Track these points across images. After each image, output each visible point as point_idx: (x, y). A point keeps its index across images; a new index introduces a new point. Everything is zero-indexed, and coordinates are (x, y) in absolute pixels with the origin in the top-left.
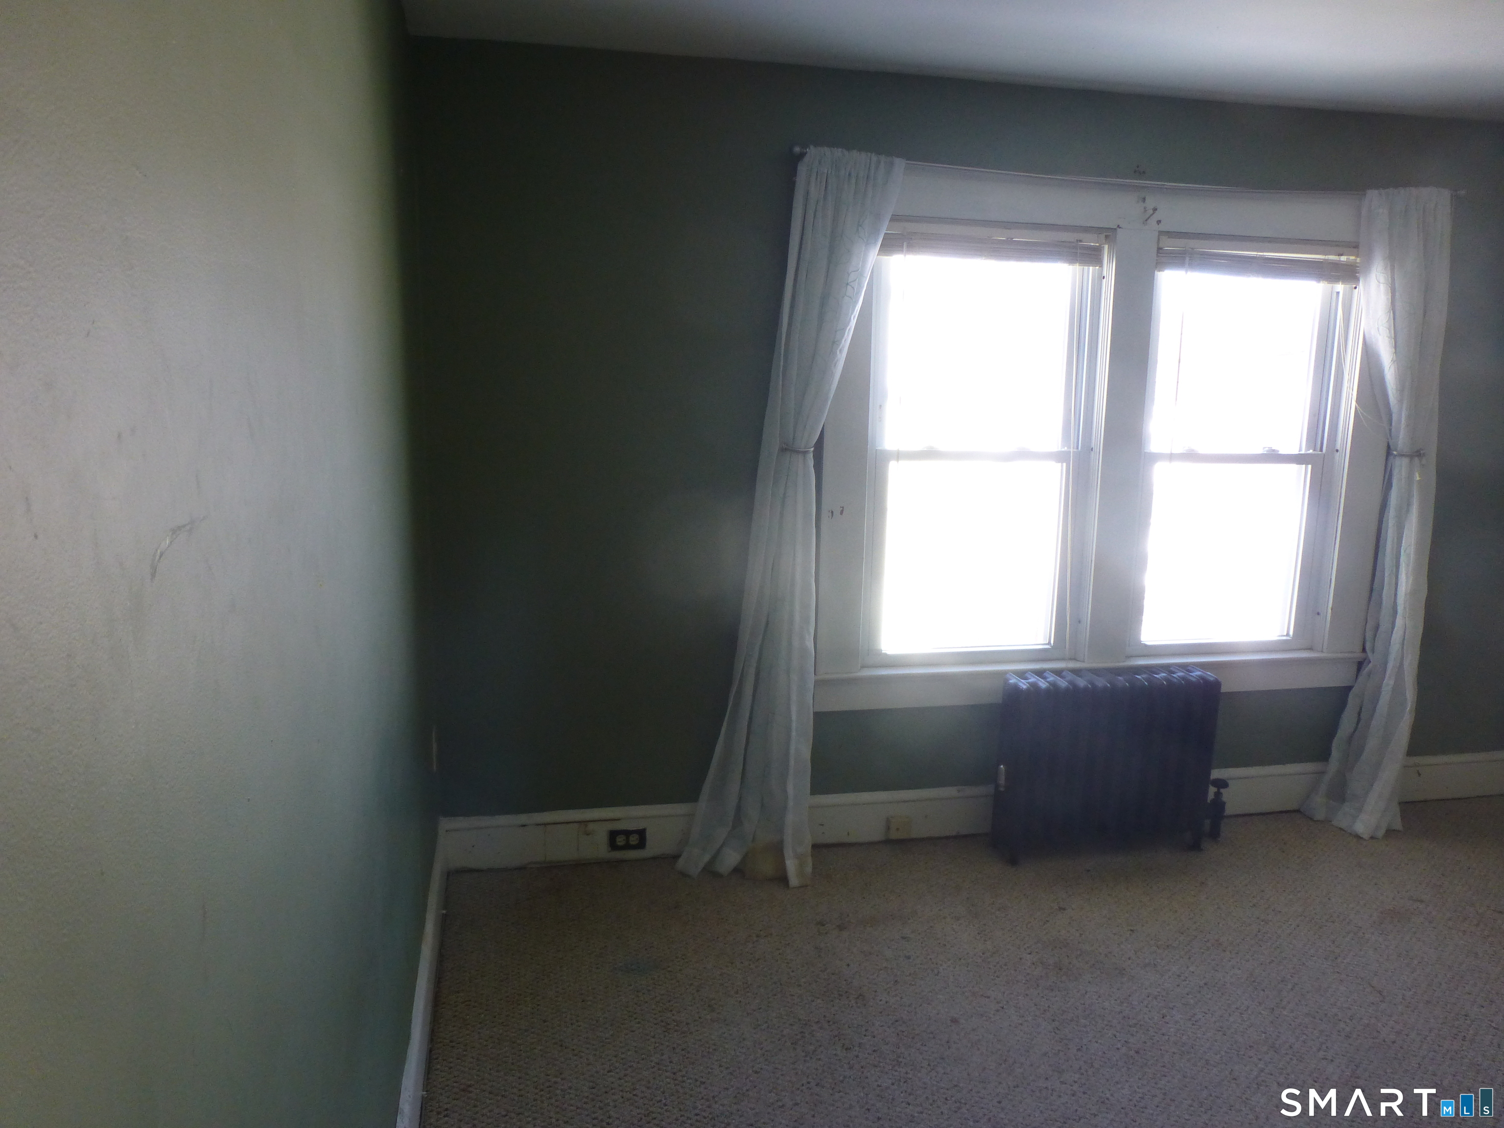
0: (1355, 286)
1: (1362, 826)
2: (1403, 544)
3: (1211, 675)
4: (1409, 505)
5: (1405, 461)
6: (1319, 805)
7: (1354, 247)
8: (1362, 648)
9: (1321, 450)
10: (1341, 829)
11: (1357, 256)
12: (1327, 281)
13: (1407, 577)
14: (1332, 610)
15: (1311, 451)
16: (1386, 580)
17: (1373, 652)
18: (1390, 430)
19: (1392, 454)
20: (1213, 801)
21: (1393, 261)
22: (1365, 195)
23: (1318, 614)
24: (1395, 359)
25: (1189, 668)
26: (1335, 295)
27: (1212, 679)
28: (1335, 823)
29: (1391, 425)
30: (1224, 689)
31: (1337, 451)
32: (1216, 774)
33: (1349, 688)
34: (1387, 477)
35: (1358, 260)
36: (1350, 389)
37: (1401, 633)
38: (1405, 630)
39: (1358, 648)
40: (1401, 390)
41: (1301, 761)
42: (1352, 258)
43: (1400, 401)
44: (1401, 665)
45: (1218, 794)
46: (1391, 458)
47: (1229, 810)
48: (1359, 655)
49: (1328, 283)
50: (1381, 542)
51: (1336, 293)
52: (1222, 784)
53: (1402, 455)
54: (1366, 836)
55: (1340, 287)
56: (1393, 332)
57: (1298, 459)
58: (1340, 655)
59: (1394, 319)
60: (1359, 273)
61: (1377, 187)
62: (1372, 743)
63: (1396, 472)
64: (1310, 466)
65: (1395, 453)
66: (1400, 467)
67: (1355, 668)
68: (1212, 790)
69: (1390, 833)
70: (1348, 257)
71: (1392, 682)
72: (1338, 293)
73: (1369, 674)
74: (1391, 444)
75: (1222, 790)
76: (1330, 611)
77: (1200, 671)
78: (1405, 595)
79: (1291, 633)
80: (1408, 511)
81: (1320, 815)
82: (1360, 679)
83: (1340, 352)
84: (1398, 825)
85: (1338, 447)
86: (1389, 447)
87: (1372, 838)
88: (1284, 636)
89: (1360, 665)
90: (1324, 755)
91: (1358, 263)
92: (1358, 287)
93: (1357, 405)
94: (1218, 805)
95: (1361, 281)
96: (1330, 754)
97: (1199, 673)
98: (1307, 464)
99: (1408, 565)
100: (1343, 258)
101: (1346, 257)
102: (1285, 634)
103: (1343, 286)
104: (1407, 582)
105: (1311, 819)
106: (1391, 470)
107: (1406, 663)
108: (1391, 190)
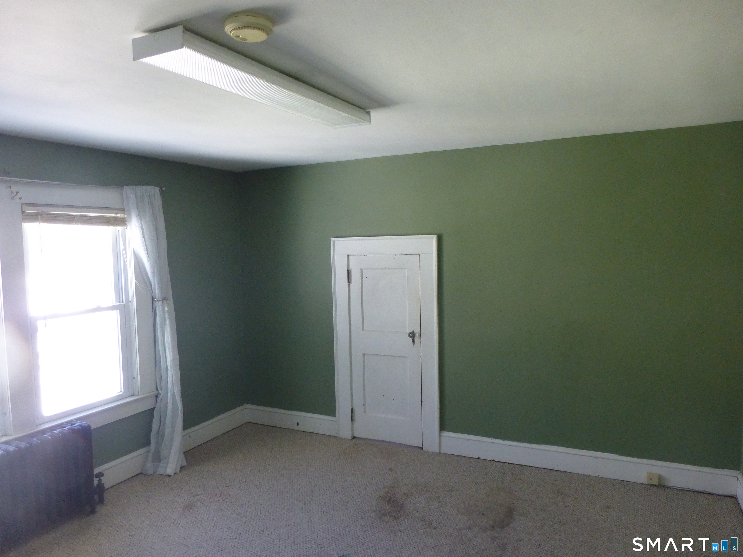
0: (126, 228)
1: (170, 471)
2: (166, 339)
3: (85, 423)
4: (165, 321)
5: (160, 303)
6: (150, 468)
7: (122, 210)
8: (156, 389)
9: (123, 302)
10: (161, 475)
11: (125, 215)
12: (113, 226)
13: (169, 353)
14: (140, 375)
15: (118, 304)
16: (161, 356)
17: (161, 389)
18: (152, 290)
19: (155, 300)
20: (98, 485)
21: (140, 216)
22: (123, 188)
23: (134, 378)
24: (148, 259)
25: (73, 422)
26: (117, 231)
27: (86, 425)
28: (158, 473)
29: (151, 288)
30: (93, 427)
31: (130, 302)
32: (96, 471)
33: (153, 409)
34: (154, 310)
35: (125, 216)
36: (131, 274)
37: (171, 378)
38: (173, 377)
39: (154, 389)
40: (153, 272)
41: (137, 450)
42: (122, 215)
43: (154, 277)
44: (174, 392)
45: (100, 481)
46: (154, 302)
47: (106, 486)
48: (156, 392)
49: (113, 227)
50: (156, 340)
51: (118, 231)
52: (100, 475)
53: (158, 300)
54: (172, 474)
55: (119, 228)
56: (146, 248)
57: (114, 308)
58: (148, 395)
59: (145, 241)
60: (126, 222)
61: (128, 185)
62: (168, 431)
63: (157, 308)
64: (118, 311)
65: (155, 299)
66: (159, 305)
67: (155, 398)
68: (96, 480)
69: (182, 468)
70: (121, 215)
71: (171, 401)
72: (119, 231)
73: (161, 400)
74: (153, 296)
75: (101, 478)
76: (139, 376)
77: (79, 422)
78: (170, 361)
79: (123, 390)
80: (165, 324)
81: (150, 472)
82: (158, 402)
83: (124, 259)
84: (185, 464)
85: (130, 300)
86: (152, 297)
87: (175, 474)
88: (120, 392)
89: (157, 396)
90: (147, 443)
91: (125, 217)
92: (127, 228)
93: (136, 281)
94: (101, 486)
95: (128, 225)
96: (150, 442)
97: (78, 424)
98: (117, 310)
99: (169, 348)
100: (118, 215)
101: (120, 215)
102: (120, 391)
103: (120, 228)
104: (170, 356)
105: (147, 475)
106: (155, 307)
107: (176, 391)
108: (134, 186)
